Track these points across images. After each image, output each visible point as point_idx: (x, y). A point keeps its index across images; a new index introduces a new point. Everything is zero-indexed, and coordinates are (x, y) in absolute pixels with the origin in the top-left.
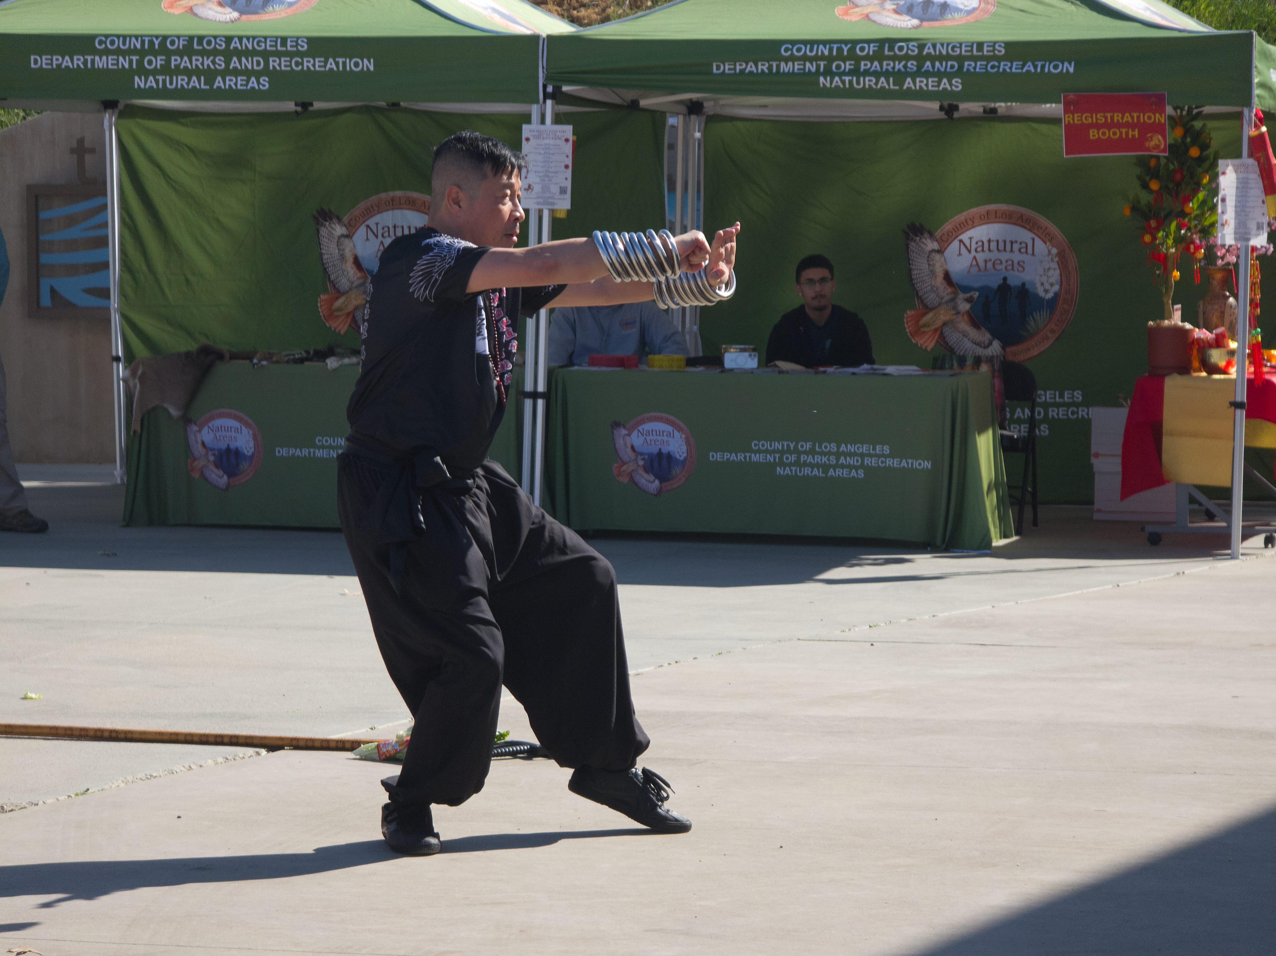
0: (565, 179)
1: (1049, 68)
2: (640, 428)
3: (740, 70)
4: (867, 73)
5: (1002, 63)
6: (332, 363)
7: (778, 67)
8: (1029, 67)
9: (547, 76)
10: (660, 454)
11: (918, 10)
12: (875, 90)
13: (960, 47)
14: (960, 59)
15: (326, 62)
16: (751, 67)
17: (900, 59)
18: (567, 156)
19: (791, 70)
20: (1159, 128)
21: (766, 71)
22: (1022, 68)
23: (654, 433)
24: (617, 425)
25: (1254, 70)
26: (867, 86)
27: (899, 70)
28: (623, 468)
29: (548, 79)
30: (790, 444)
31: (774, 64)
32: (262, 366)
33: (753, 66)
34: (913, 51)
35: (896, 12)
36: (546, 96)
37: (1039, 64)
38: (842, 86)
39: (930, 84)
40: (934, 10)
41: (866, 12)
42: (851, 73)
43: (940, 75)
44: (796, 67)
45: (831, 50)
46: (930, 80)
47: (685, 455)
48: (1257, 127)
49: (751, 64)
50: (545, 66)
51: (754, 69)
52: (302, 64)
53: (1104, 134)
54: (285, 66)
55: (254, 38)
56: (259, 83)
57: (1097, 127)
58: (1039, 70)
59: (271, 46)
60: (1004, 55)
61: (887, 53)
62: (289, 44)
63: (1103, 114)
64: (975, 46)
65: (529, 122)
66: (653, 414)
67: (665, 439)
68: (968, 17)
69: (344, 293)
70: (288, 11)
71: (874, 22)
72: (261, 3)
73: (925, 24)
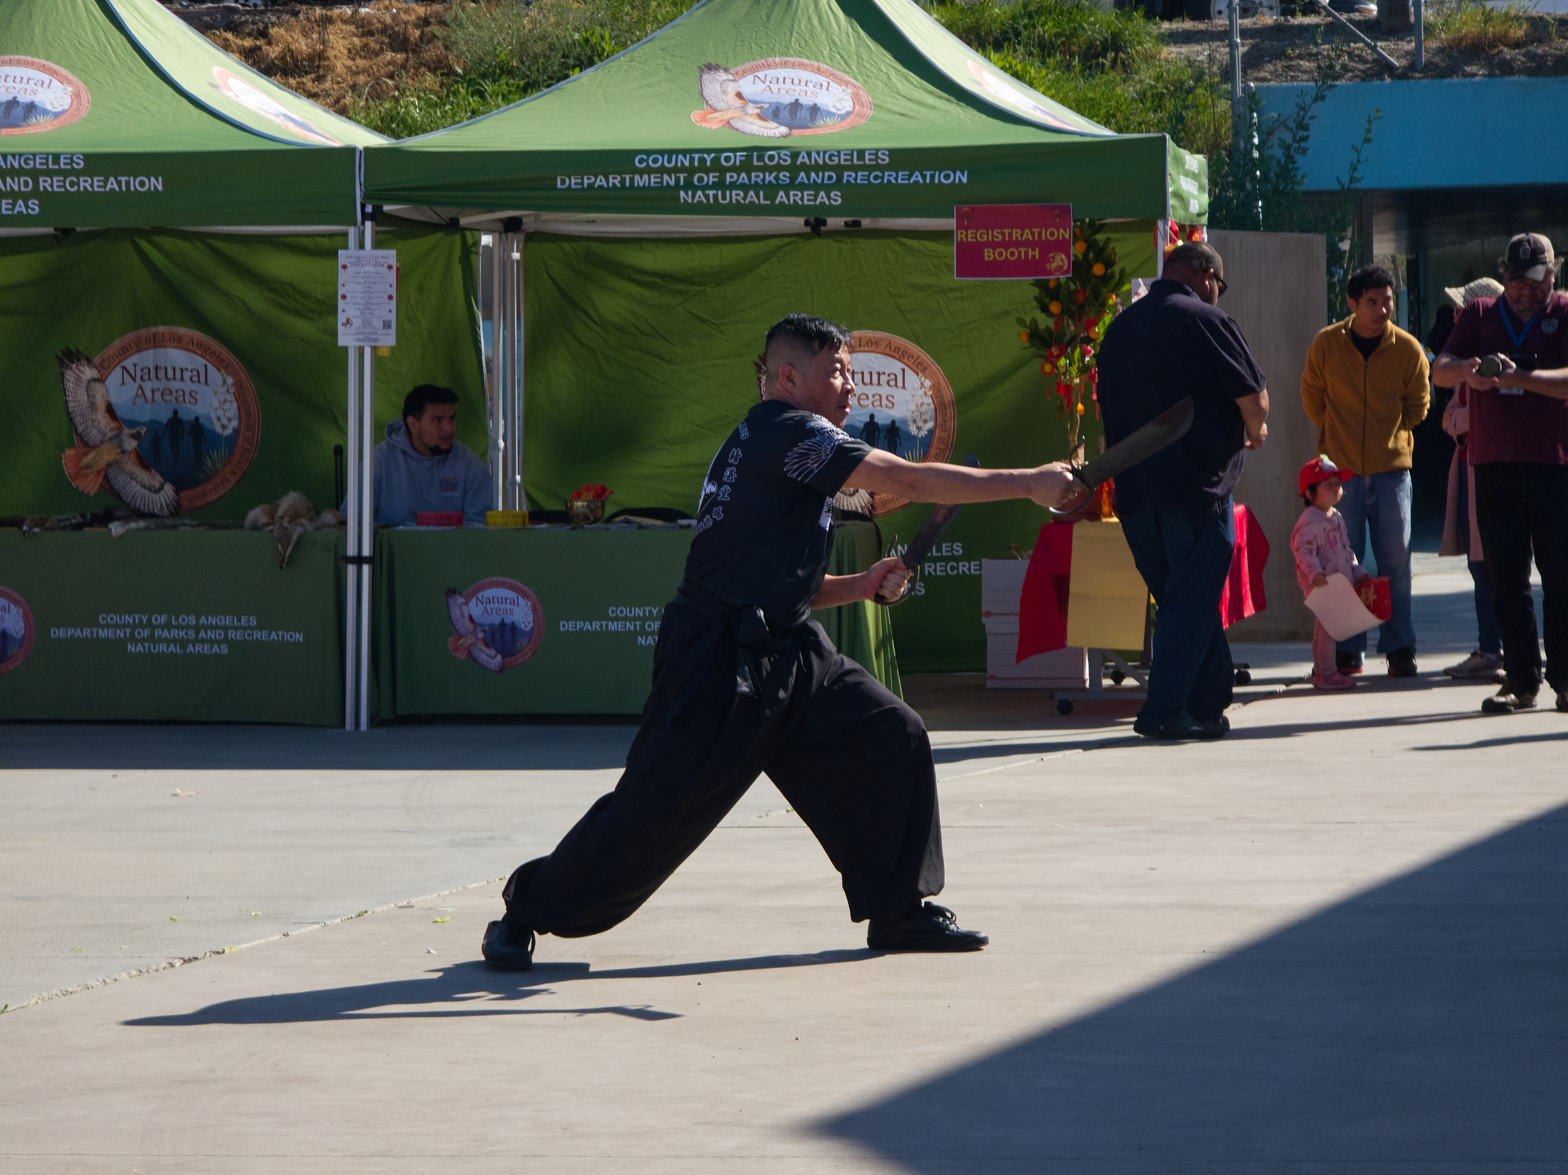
0: (388, 311)
1: (940, 178)
2: (480, 595)
3: (588, 184)
4: (733, 186)
5: (886, 174)
6: (116, 528)
7: (632, 180)
8: (917, 177)
9: (365, 193)
10: (502, 624)
11: (785, 114)
12: (745, 205)
13: (839, 156)
14: (839, 169)
15: (106, 182)
16: (601, 181)
17: (770, 169)
18: (391, 286)
19: (647, 184)
20: (1062, 246)
21: (618, 185)
22: (909, 179)
23: (496, 600)
24: (452, 592)
25: (1169, 177)
26: (734, 201)
27: (770, 182)
28: (461, 642)
29: (367, 197)
31: (627, 177)
32: (34, 534)
33: (603, 180)
34: (785, 161)
35: (761, 117)
36: (365, 217)
37: (928, 174)
38: (705, 201)
39: (806, 197)
40: (803, 114)
41: (726, 117)
42: (717, 186)
43: (816, 187)
44: (653, 180)
45: (692, 160)
46: (805, 193)
47: (532, 625)
48: (1173, 241)
49: (601, 177)
50: (362, 182)
51: (604, 183)
52: (78, 184)
53: (1000, 254)
54: (58, 187)
55: (21, 155)
56: (27, 207)
57: (994, 245)
58: (928, 181)
59: (41, 164)
60: (888, 164)
61: (755, 163)
62: (62, 161)
63: (999, 231)
64: (855, 154)
65: (346, 247)
66: (495, 579)
67: (508, 606)
68: (843, 124)
69: (94, 448)
70: (55, 123)
71: (737, 130)
72: (22, 114)
73: (795, 132)
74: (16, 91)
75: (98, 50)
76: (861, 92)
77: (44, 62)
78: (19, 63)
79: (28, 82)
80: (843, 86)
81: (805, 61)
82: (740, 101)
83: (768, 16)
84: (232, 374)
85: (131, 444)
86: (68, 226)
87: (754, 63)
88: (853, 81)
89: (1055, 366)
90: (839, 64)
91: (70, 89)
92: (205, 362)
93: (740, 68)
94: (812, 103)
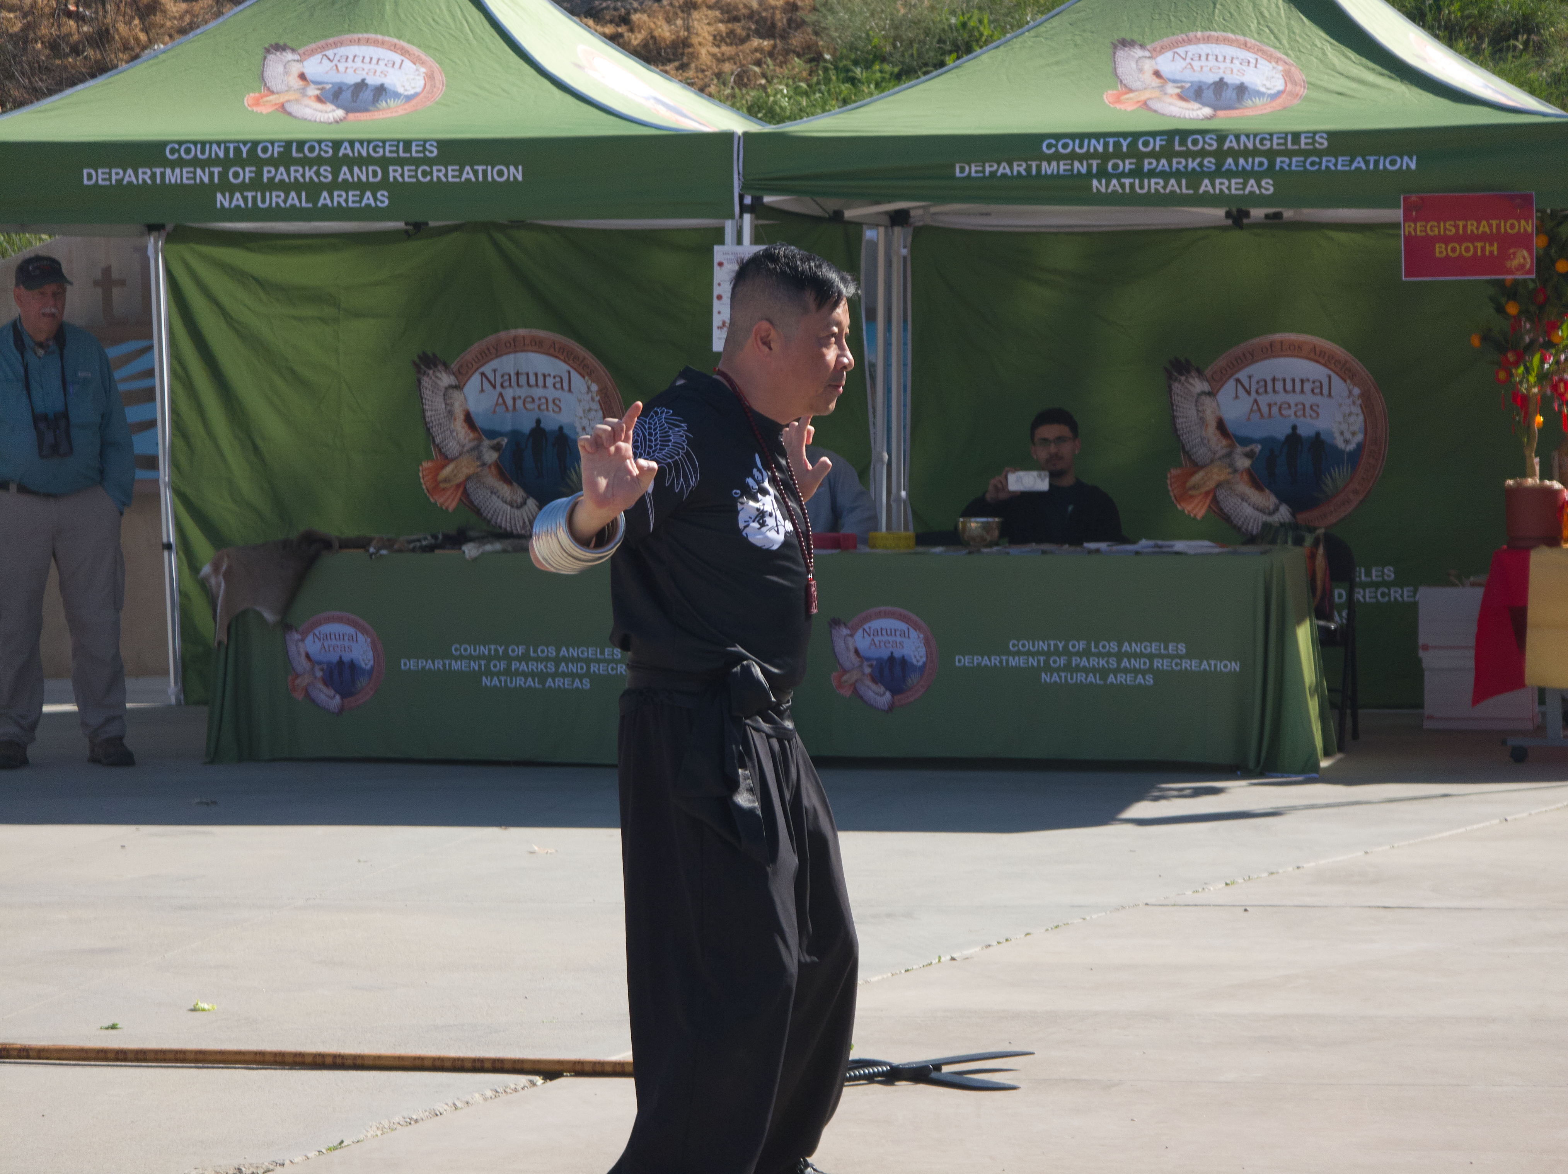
1: (1385, 164)
2: (866, 627)
3: (990, 172)
4: (1152, 174)
5: (1324, 159)
6: (470, 550)
7: (1039, 167)
8: (1359, 163)
9: (743, 183)
10: (892, 658)
11: (1209, 94)
12: (1165, 194)
13: (1271, 140)
14: (1271, 154)
15: (461, 171)
16: (1004, 168)
17: (1194, 155)
19: (1055, 172)
20: (1523, 240)
21: (1024, 173)
22: (1350, 165)
23: (884, 632)
24: (836, 623)
26: (1153, 191)
27: (1194, 169)
28: (845, 677)
29: (746, 187)
30: (1058, 643)
31: (1034, 164)
32: (381, 556)
33: (1007, 167)
34: (1210, 145)
35: (1182, 97)
36: (743, 209)
37: (1372, 159)
38: (1120, 191)
39: (1233, 186)
40: (1231, 94)
41: (1143, 98)
42: (1132, 174)
43: (1245, 175)
44: (1062, 167)
45: (1106, 145)
46: (1233, 181)
47: (924, 659)
49: (1004, 164)
50: (741, 171)
51: (1008, 171)
52: (431, 173)
53: (1454, 250)
54: (409, 177)
55: (369, 142)
56: (375, 199)
57: (1446, 240)
58: (1371, 167)
59: (390, 152)
60: (1327, 148)
61: (1177, 148)
62: (414, 148)
63: (1452, 223)
64: (1290, 137)
65: (722, 242)
66: (883, 608)
67: (898, 639)
68: (1274, 104)
69: (452, 460)
70: (406, 107)
71: (1155, 111)
72: (371, 98)
73: (1221, 113)
74: (364, 73)
75: (453, 27)
76: (1293, 69)
77: (395, 41)
78: (368, 42)
79: (378, 63)
80: (1273, 64)
81: (1231, 35)
82: (1158, 80)
84: (597, 380)
85: (491, 457)
86: (419, 219)
87: (1174, 38)
88: (1284, 57)
89: (1510, 375)
90: (1268, 38)
91: (423, 70)
92: (569, 368)
93: (1157, 44)
94: (1238, 82)
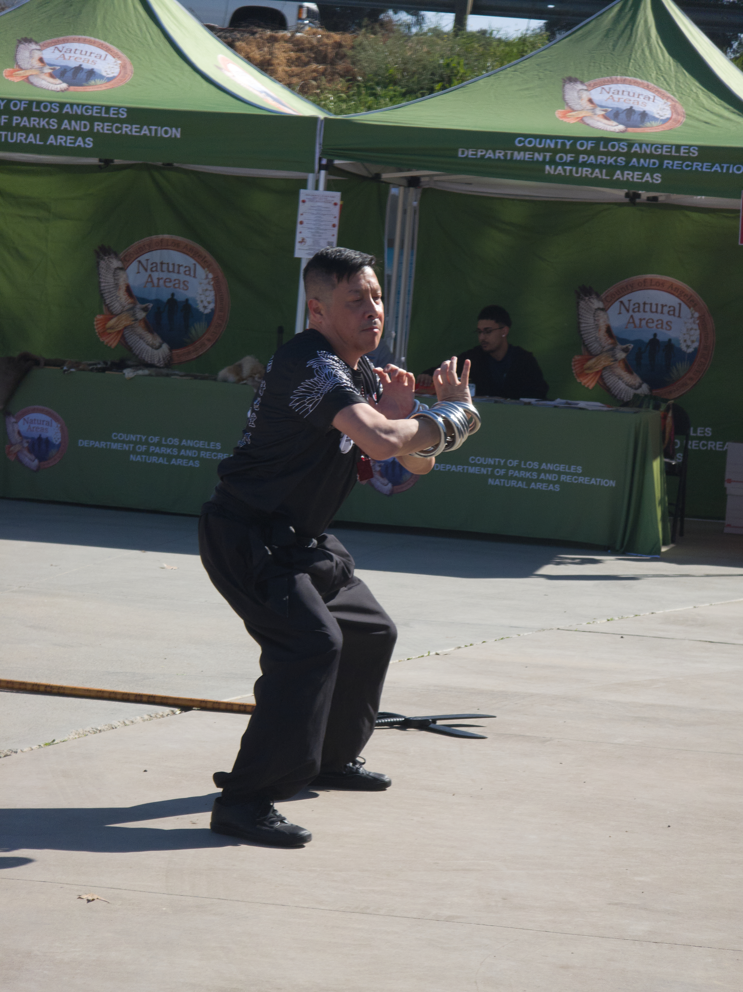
0: (332, 233)
1: (733, 169)
3: (481, 156)
5: (695, 164)
6: (128, 373)
7: (512, 155)
8: (717, 168)
9: (322, 151)
10: (394, 463)
11: (622, 117)
12: (591, 178)
13: (662, 149)
14: (661, 158)
15: (141, 129)
17: (612, 154)
18: (334, 217)
19: (522, 158)
21: (502, 157)
22: (711, 169)
26: (584, 175)
27: (611, 164)
29: (324, 153)
30: (501, 460)
31: (509, 153)
32: (71, 372)
33: (492, 153)
34: (623, 149)
35: (605, 117)
36: (321, 167)
37: (725, 166)
38: (563, 174)
39: (635, 176)
40: (636, 118)
41: (580, 116)
42: (571, 163)
43: (644, 170)
44: (527, 156)
45: (556, 144)
46: (636, 173)
49: (490, 151)
50: (321, 142)
51: (492, 156)
52: (121, 129)
54: (107, 130)
55: (83, 105)
56: (84, 142)
58: (725, 171)
59: (96, 113)
60: (696, 157)
61: (601, 149)
62: (112, 112)
64: (674, 148)
65: (305, 188)
68: (664, 126)
69: (116, 315)
70: (107, 85)
71: (588, 125)
72: (85, 77)
73: (630, 129)
74: (81, 61)
75: (140, 36)
76: (677, 104)
77: (103, 42)
78: (85, 41)
80: (665, 100)
81: (639, 80)
82: (591, 105)
83: (614, 46)
84: (212, 271)
85: (141, 315)
86: (110, 158)
87: (603, 79)
88: (672, 96)
90: (663, 84)
91: (119, 62)
92: (194, 262)
93: (592, 82)
94: (642, 110)
